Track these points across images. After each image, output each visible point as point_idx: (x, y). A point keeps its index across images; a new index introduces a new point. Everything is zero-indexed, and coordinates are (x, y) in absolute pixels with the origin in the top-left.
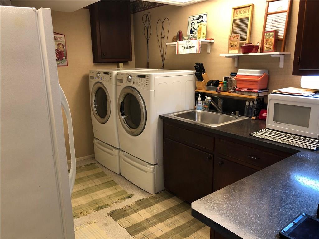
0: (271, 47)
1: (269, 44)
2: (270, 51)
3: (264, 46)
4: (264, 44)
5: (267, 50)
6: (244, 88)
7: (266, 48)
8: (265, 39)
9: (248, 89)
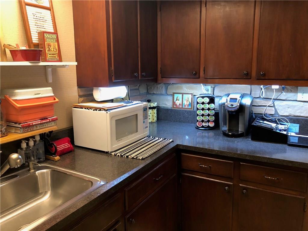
0: (55, 55)
1: (52, 50)
2: (56, 60)
3: (47, 52)
4: (46, 50)
5: (51, 59)
6: (35, 120)
7: (49, 56)
8: (46, 43)
9: (42, 119)
